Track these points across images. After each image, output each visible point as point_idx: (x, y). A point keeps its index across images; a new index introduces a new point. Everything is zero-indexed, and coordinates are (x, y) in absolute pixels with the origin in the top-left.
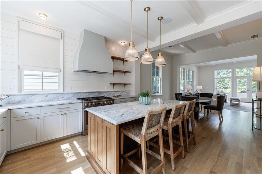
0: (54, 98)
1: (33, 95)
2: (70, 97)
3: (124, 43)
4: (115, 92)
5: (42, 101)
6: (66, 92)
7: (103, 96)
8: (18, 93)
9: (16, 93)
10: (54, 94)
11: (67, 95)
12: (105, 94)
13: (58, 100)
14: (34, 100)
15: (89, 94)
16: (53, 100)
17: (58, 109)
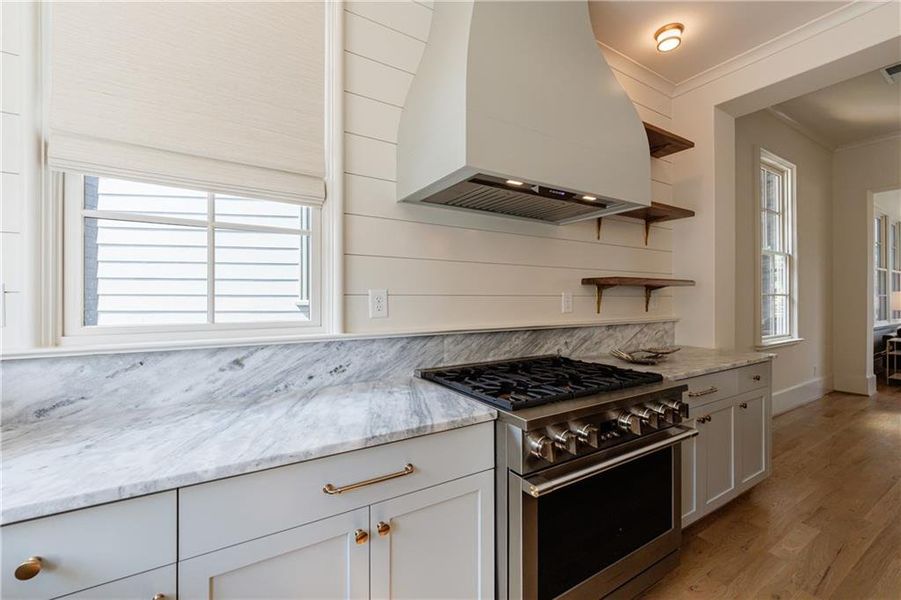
0: (287, 372)
1: (142, 358)
2: (379, 367)
3: (677, 32)
4: (609, 327)
6: (361, 331)
7: (553, 352)
10: (287, 346)
11: (363, 350)
12: (562, 340)
14: (152, 392)
15: (481, 340)
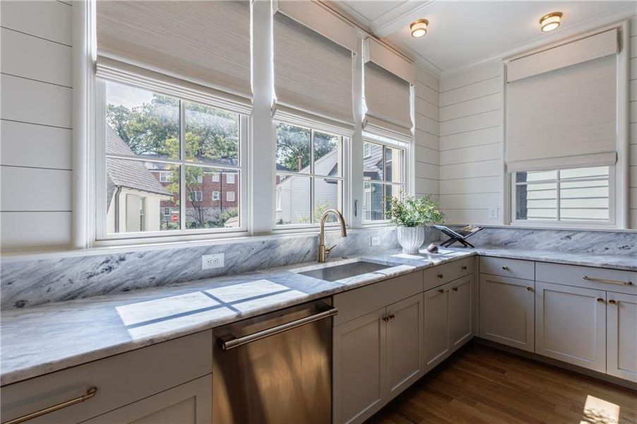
0: (593, 244)
1: (533, 230)
5: (556, 250)
8: (505, 224)
9: (500, 223)
13: (608, 255)
14: (537, 243)
16: (589, 250)
17: (586, 278)
